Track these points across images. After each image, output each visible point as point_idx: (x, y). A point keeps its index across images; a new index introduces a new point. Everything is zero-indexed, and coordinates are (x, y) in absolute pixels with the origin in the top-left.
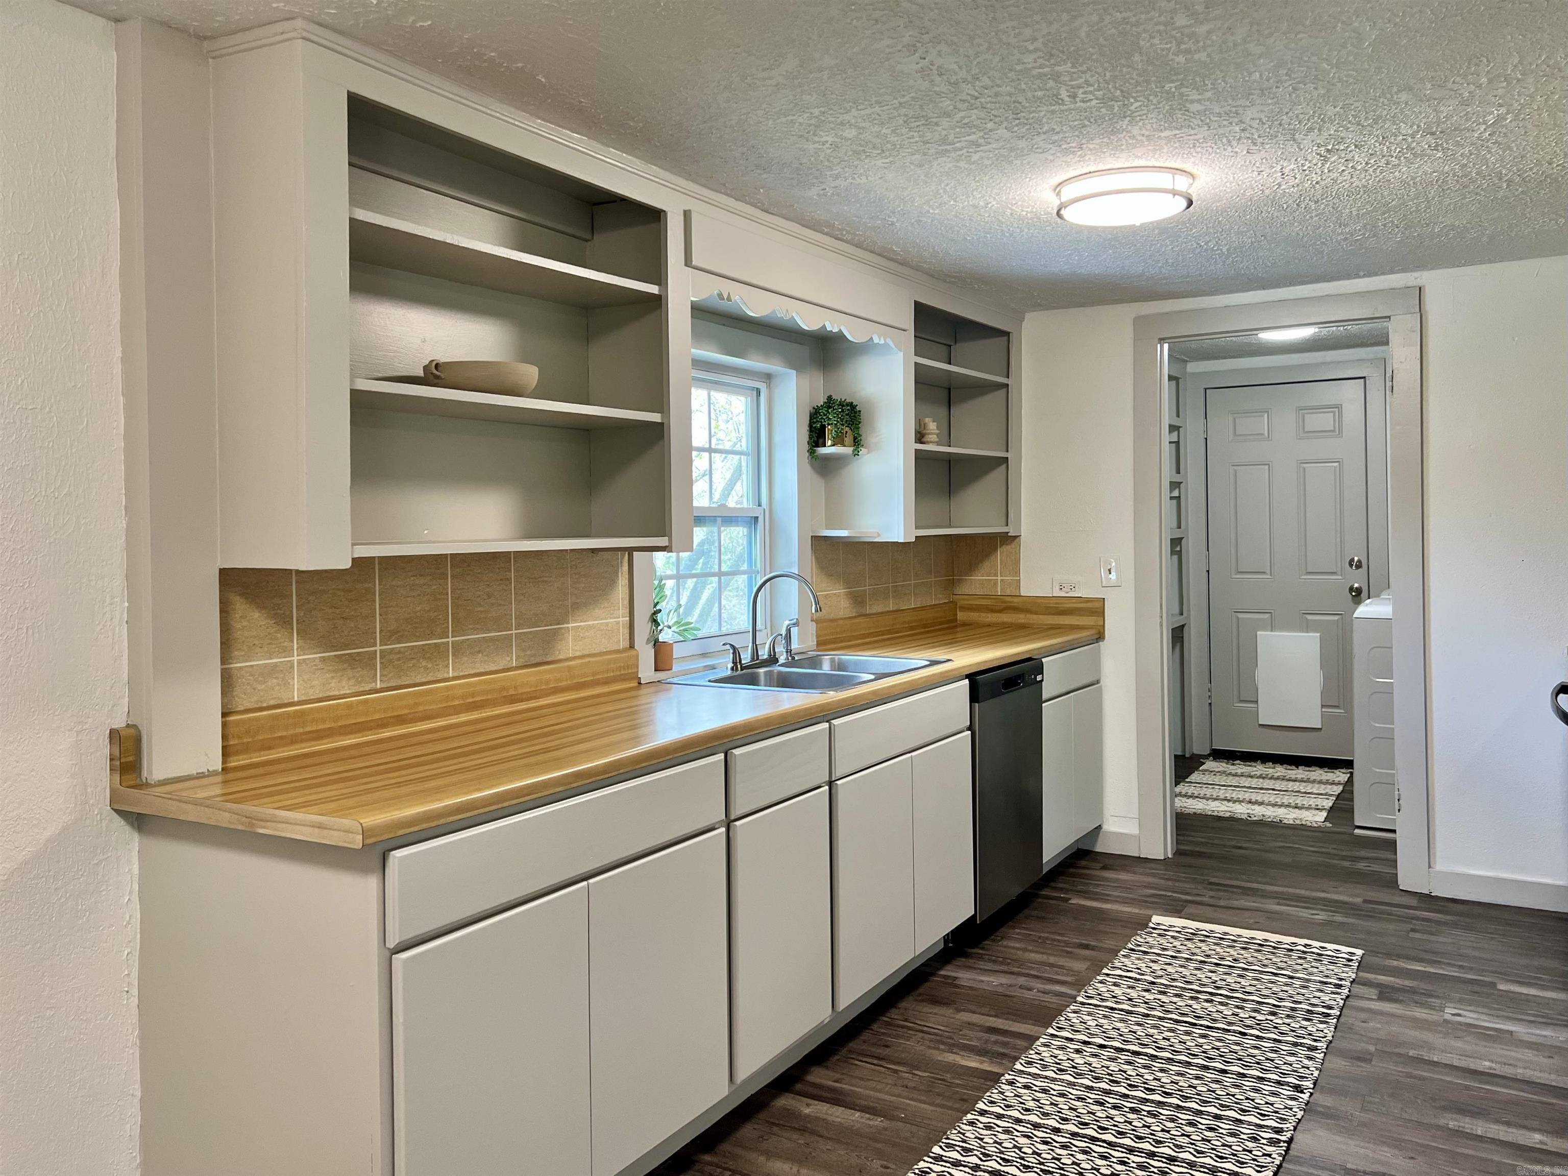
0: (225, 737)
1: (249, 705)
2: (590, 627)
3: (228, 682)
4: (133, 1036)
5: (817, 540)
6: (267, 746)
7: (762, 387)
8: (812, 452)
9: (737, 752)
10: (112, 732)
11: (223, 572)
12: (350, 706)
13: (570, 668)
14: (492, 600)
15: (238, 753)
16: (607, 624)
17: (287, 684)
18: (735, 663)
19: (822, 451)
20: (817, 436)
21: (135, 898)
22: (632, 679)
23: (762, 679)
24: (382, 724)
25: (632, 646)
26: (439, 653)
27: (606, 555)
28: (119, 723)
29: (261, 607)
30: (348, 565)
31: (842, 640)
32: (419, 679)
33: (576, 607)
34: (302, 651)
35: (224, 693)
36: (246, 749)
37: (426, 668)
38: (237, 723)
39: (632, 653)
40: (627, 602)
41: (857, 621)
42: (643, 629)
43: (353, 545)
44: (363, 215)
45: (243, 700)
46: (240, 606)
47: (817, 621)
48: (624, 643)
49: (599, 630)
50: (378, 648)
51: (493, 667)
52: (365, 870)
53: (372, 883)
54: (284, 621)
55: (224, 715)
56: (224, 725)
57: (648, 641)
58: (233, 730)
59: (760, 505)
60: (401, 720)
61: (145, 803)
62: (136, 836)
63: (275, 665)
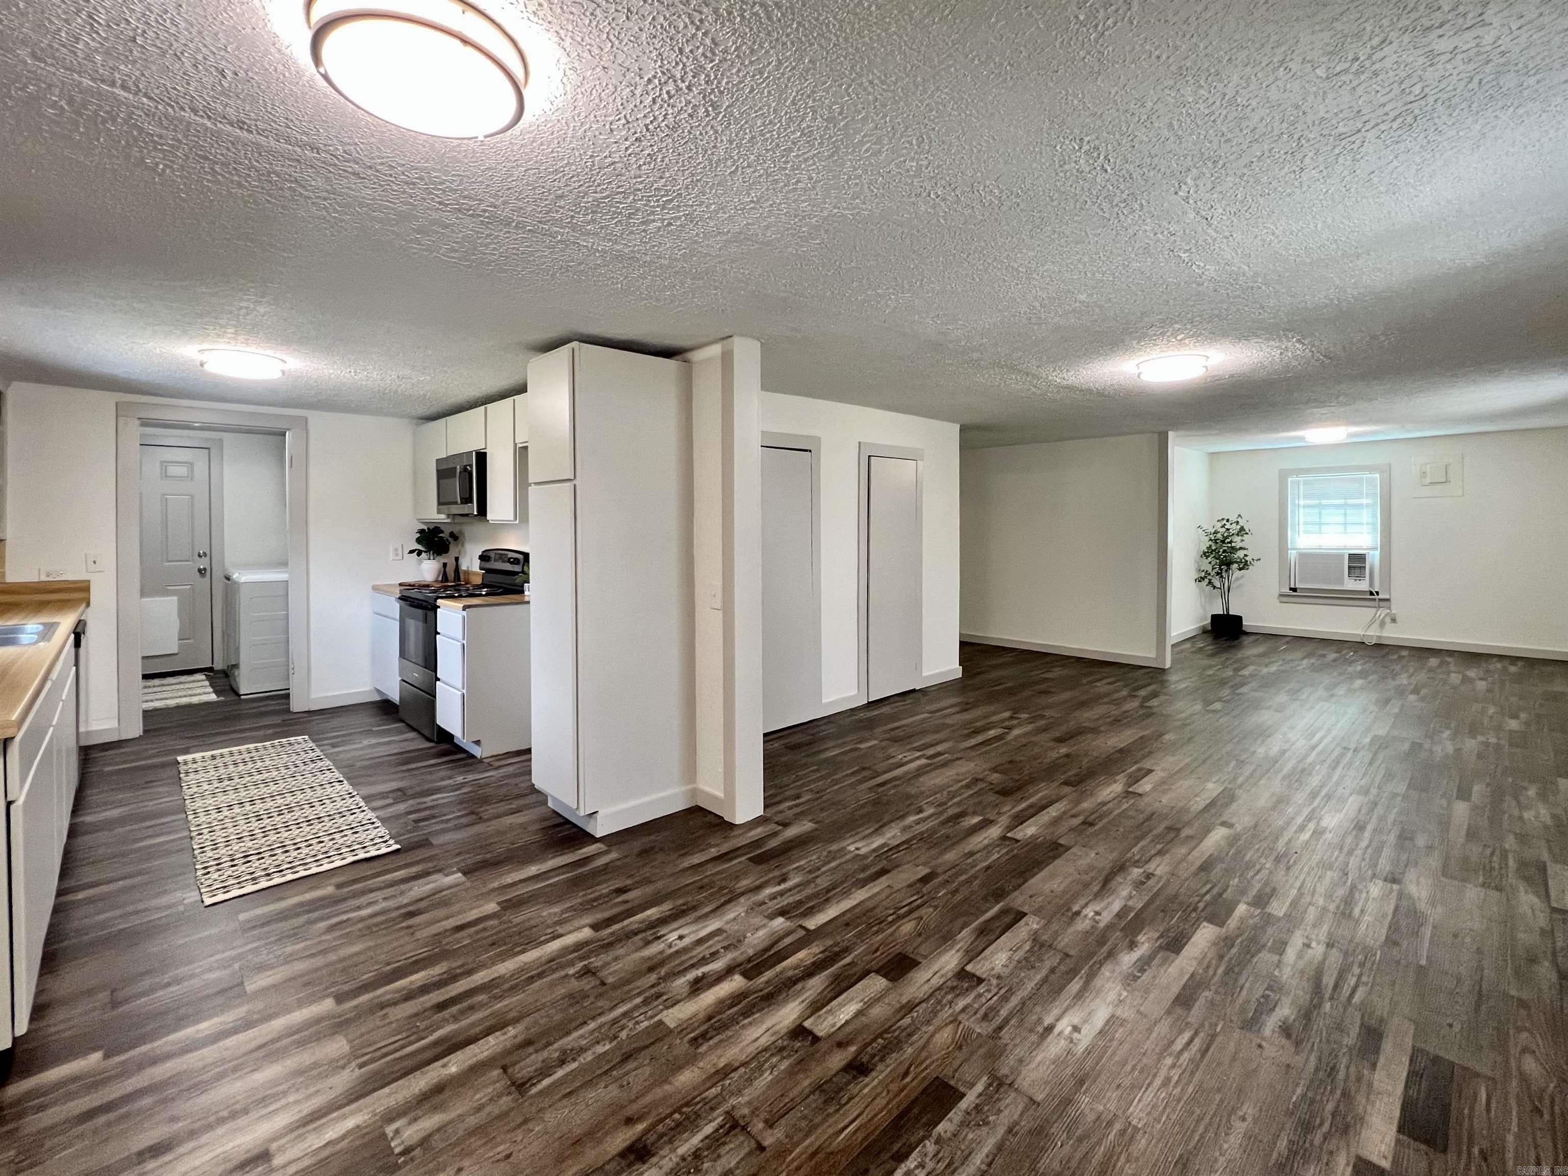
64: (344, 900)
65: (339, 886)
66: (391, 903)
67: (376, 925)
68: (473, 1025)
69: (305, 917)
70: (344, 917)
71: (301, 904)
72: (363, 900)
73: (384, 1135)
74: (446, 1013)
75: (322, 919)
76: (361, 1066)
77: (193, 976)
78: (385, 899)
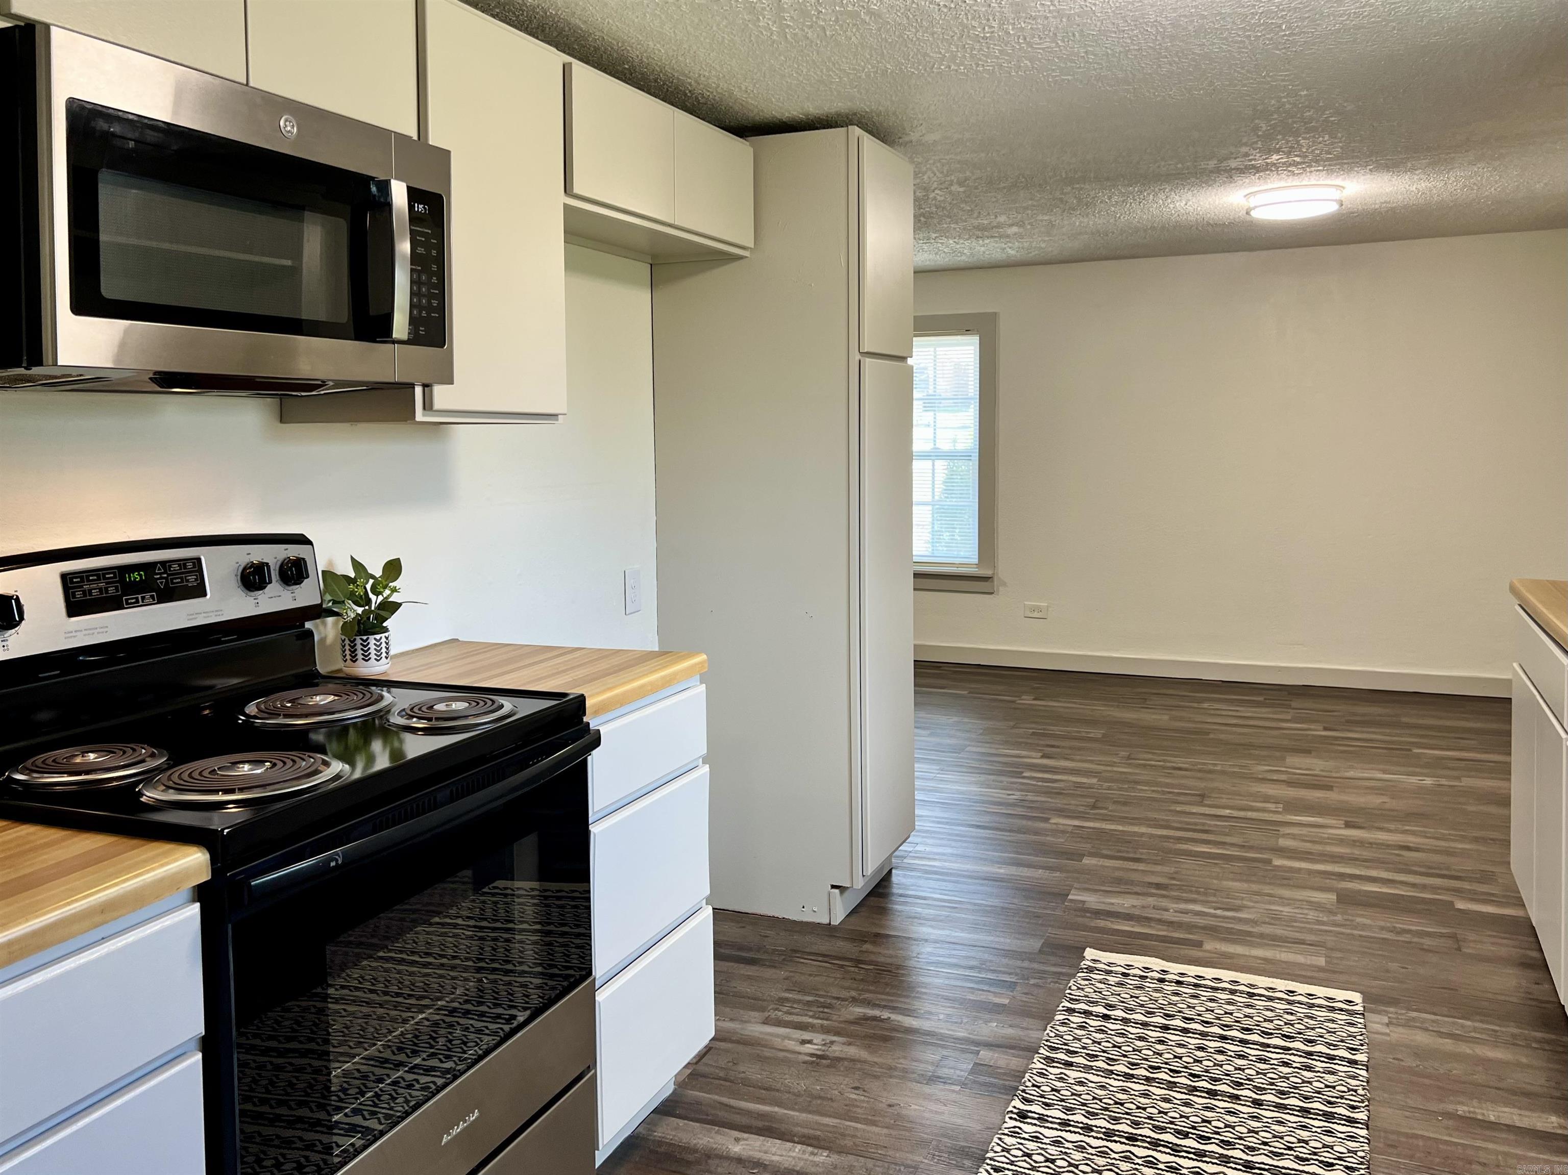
64: (1204, 928)
65: (1199, 944)
66: (1164, 903)
67: (1198, 893)
68: (1199, 819)
69: (1255, 930)
70: (1219, 912)
71: (1252, 945)
72: (1186, 919)
73: (1283, 809)
74: (1207, 828)
75: (1240, 920)
76: (1279, 831)
77: (1382, 928)
78: (1167, 910)
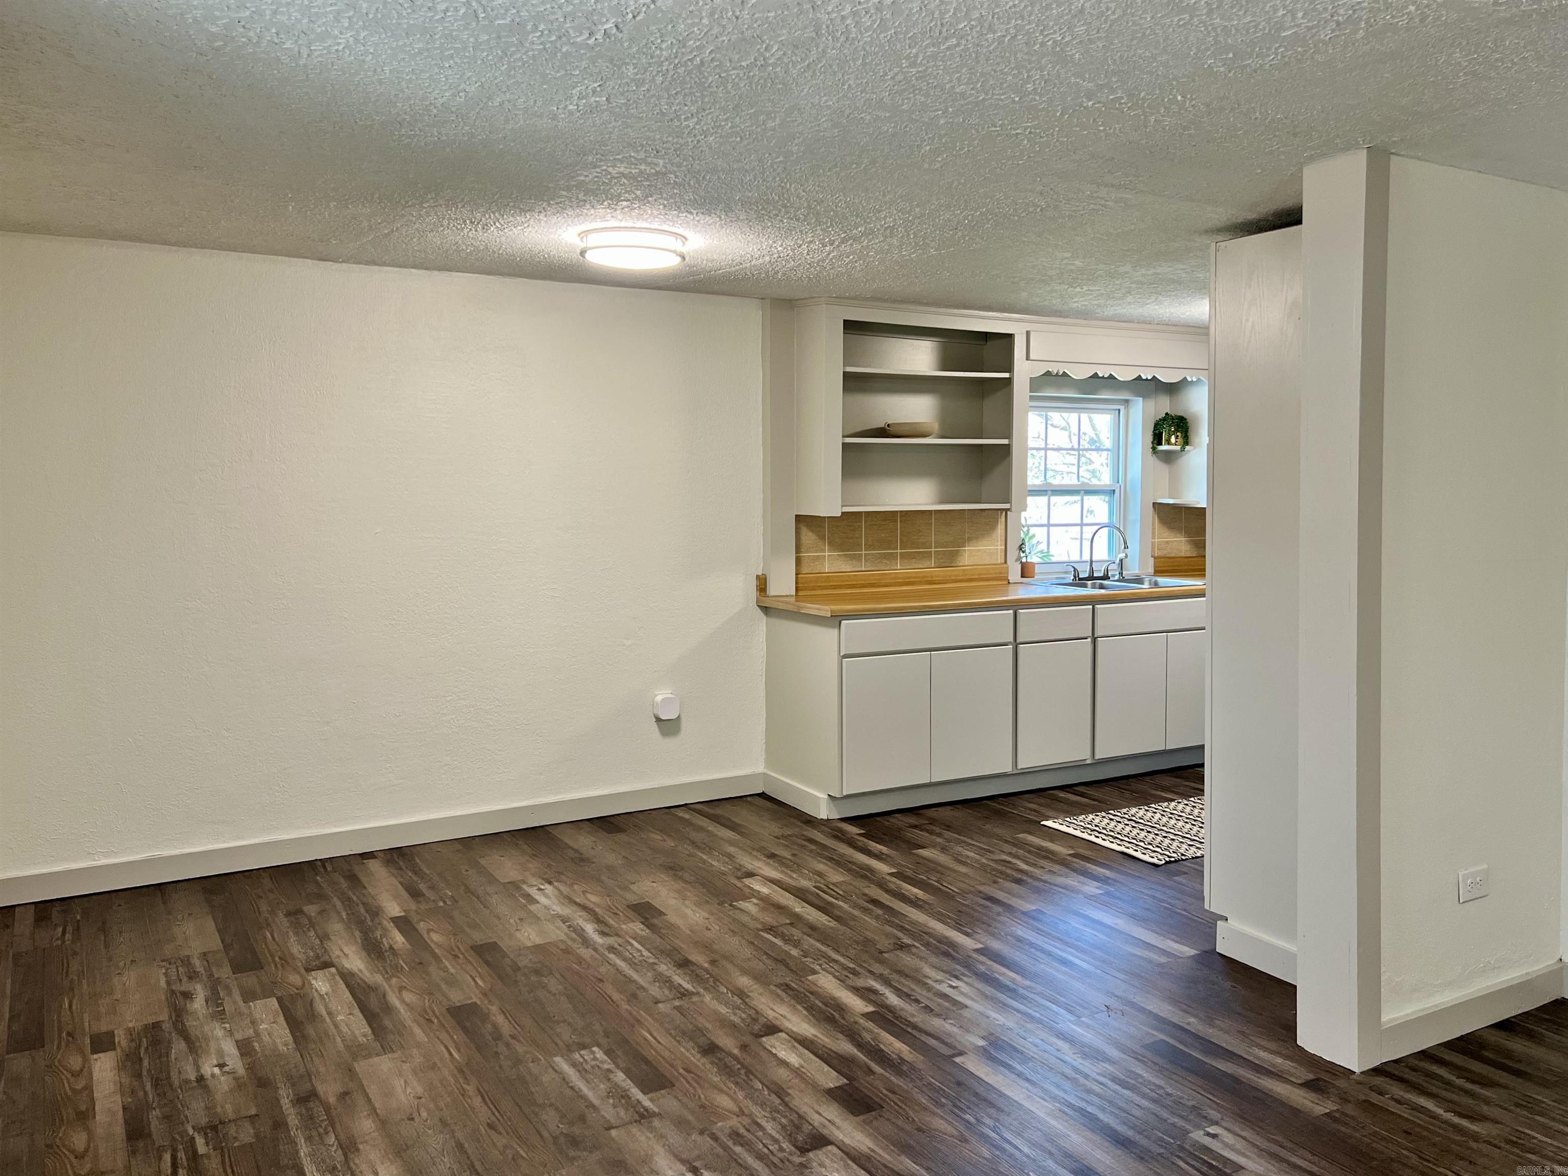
0: (797, 583)
1: (807, 572)
2: (979, 550)
3: (798, 561)
4: (763, 694)
5: (1158, 507)
6: (813, 589)
7: (1122, 408)
8: (1154, 448)
9: (1020, 611)
10: (757, 576)
11: (797, 516)
12: (849, 576)
13: (964, 570)
14: (921, 534)
15: (802, 590)
16: (990, 549)
17: (824, 566)
18: (1075, 577)
19: (1161, 448)
20: (1158, 439)
21: (764, 640)
22: (1005, 580)
23: (1089, 586)
24: (864, 586)
25: (1006, 562)
26: (892, 557)
27: (990, 512)
28: (760, 573)
29: (812, 531)
30: (840, 515)
31: (1177, 571)
32: (882, 568)
33: (970, 539)
34: (829, 551)
35: (797, 565)
36: (805, 589)
37: (886, 563)
38: (802, 578)
39: (1005, 566)
40: (1003, 538)
41: (1196, 559)
42: (1013, 553)
43: (842, 506)
44: (849, 369)
45: (805, 570)
46: (804, 530)
47: (1155, 558)
48: (1000, 560)
49: (984, 552)
50: (863, 552)
51: (921, 566)
52: (833, 627)
53: (836, 631)
54: (822, 538)
55: (796, 574)
56: (797, 578)
57: (1016, 561)
58: (800, 581)
59: (1118, 482)
60: (873, 585)
61: (768, 603)
62: (765, 617)
63: (818, 556)
